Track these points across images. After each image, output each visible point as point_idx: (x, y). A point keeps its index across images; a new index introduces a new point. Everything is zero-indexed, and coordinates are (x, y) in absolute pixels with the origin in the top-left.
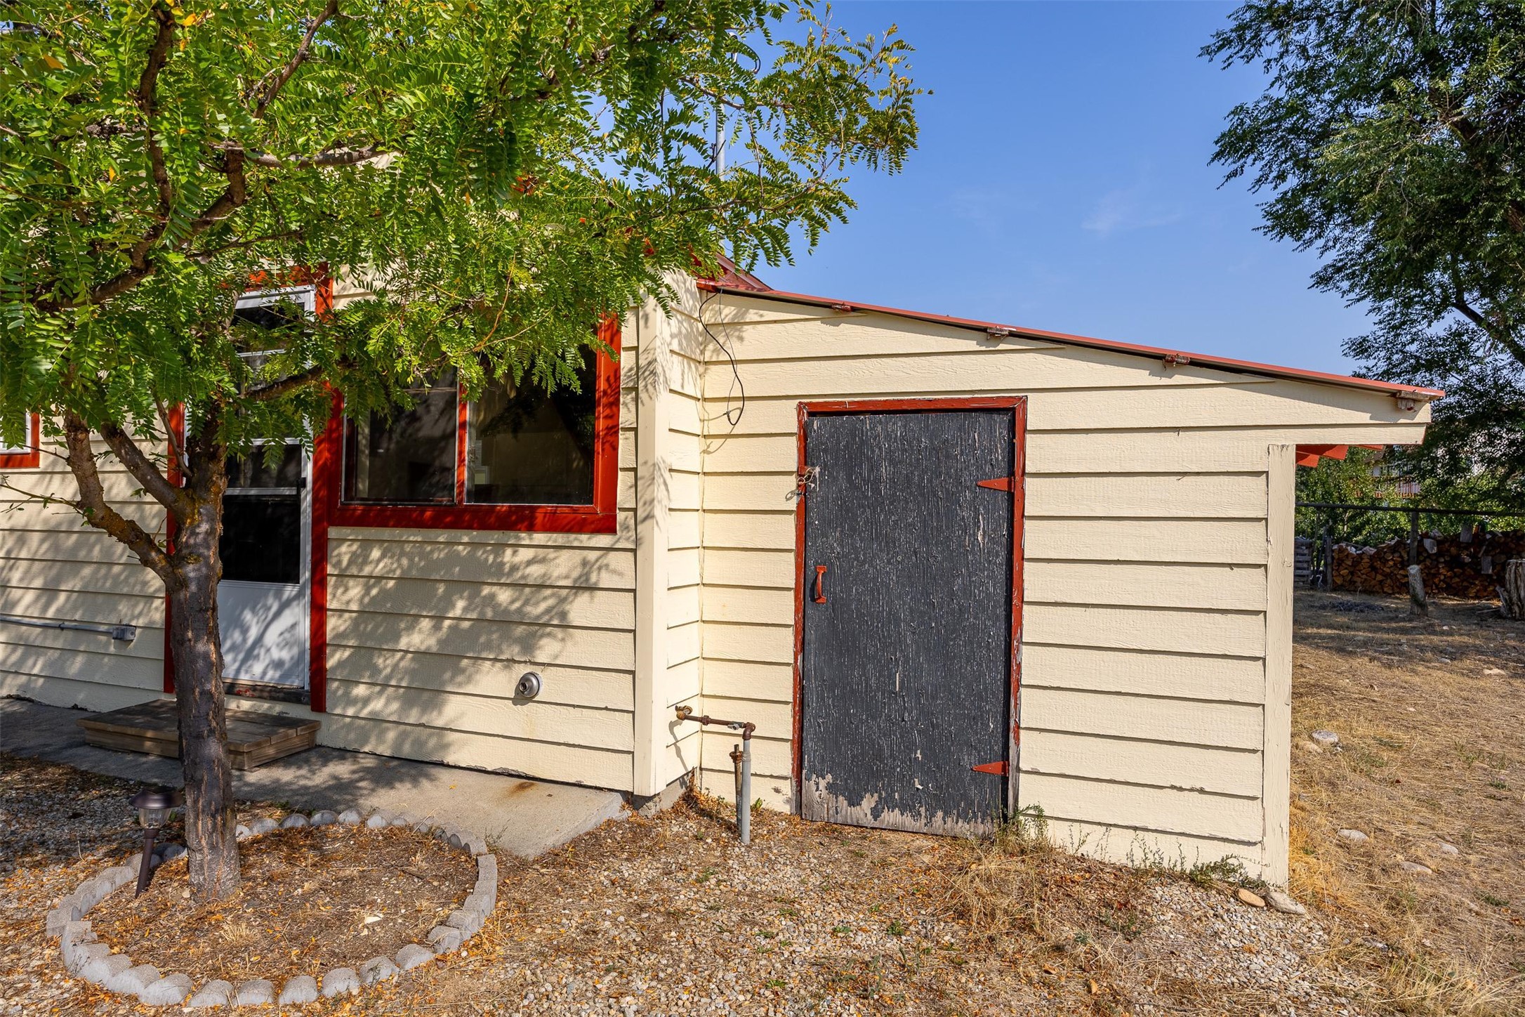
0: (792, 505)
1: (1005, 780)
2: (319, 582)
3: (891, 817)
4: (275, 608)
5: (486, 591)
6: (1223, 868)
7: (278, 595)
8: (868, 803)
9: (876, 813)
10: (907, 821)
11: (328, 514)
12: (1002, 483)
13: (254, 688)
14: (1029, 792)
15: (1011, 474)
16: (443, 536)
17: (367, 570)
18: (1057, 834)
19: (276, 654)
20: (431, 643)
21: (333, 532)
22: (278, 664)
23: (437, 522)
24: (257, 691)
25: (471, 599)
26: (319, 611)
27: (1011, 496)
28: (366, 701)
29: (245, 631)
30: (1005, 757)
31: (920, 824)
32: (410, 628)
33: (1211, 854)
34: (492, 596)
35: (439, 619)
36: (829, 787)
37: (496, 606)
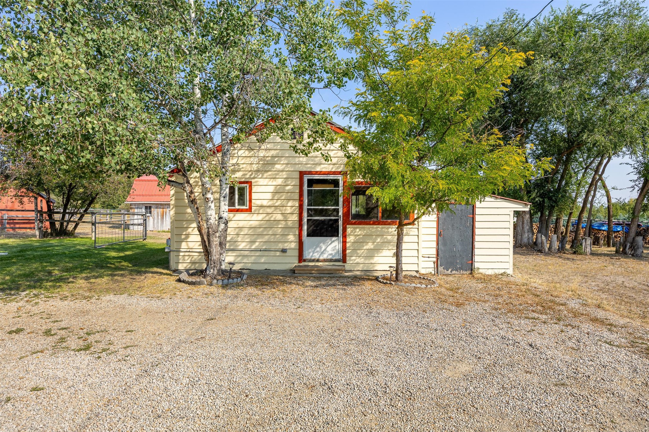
0: (436, 220)
1: (472, 264)
2: (345, 236)
3: (454, 272)
4: (330, 242)
5: (385, 236)
6: (504, 273)
7: (331, 240)
8: (450, 270)
9: (451, 272)
10: (456, 272)
11: (346, 222)
12: (472, 216)
13: (324, 260)
14: (476, 265)
15: (473, 214)
16: (375, 226)
17: (356, 234)
18: (481, 271)
19: (330, 252)
20: (372, 247)
21: (348, 226)
22: (331, 254)
23: (374, 224)
24: (325, 261)
25: (381, 238)
26: (344, 242)
27: (473, 218)
28: (355, 260)
29: (321, 248)
30: (472, 260)
31: (458, 273)
32: (366, 245)
33: (503, 271)
34: (386, 238)
35: (374, 242)
36: (443, 268)
37: (387, 239)
